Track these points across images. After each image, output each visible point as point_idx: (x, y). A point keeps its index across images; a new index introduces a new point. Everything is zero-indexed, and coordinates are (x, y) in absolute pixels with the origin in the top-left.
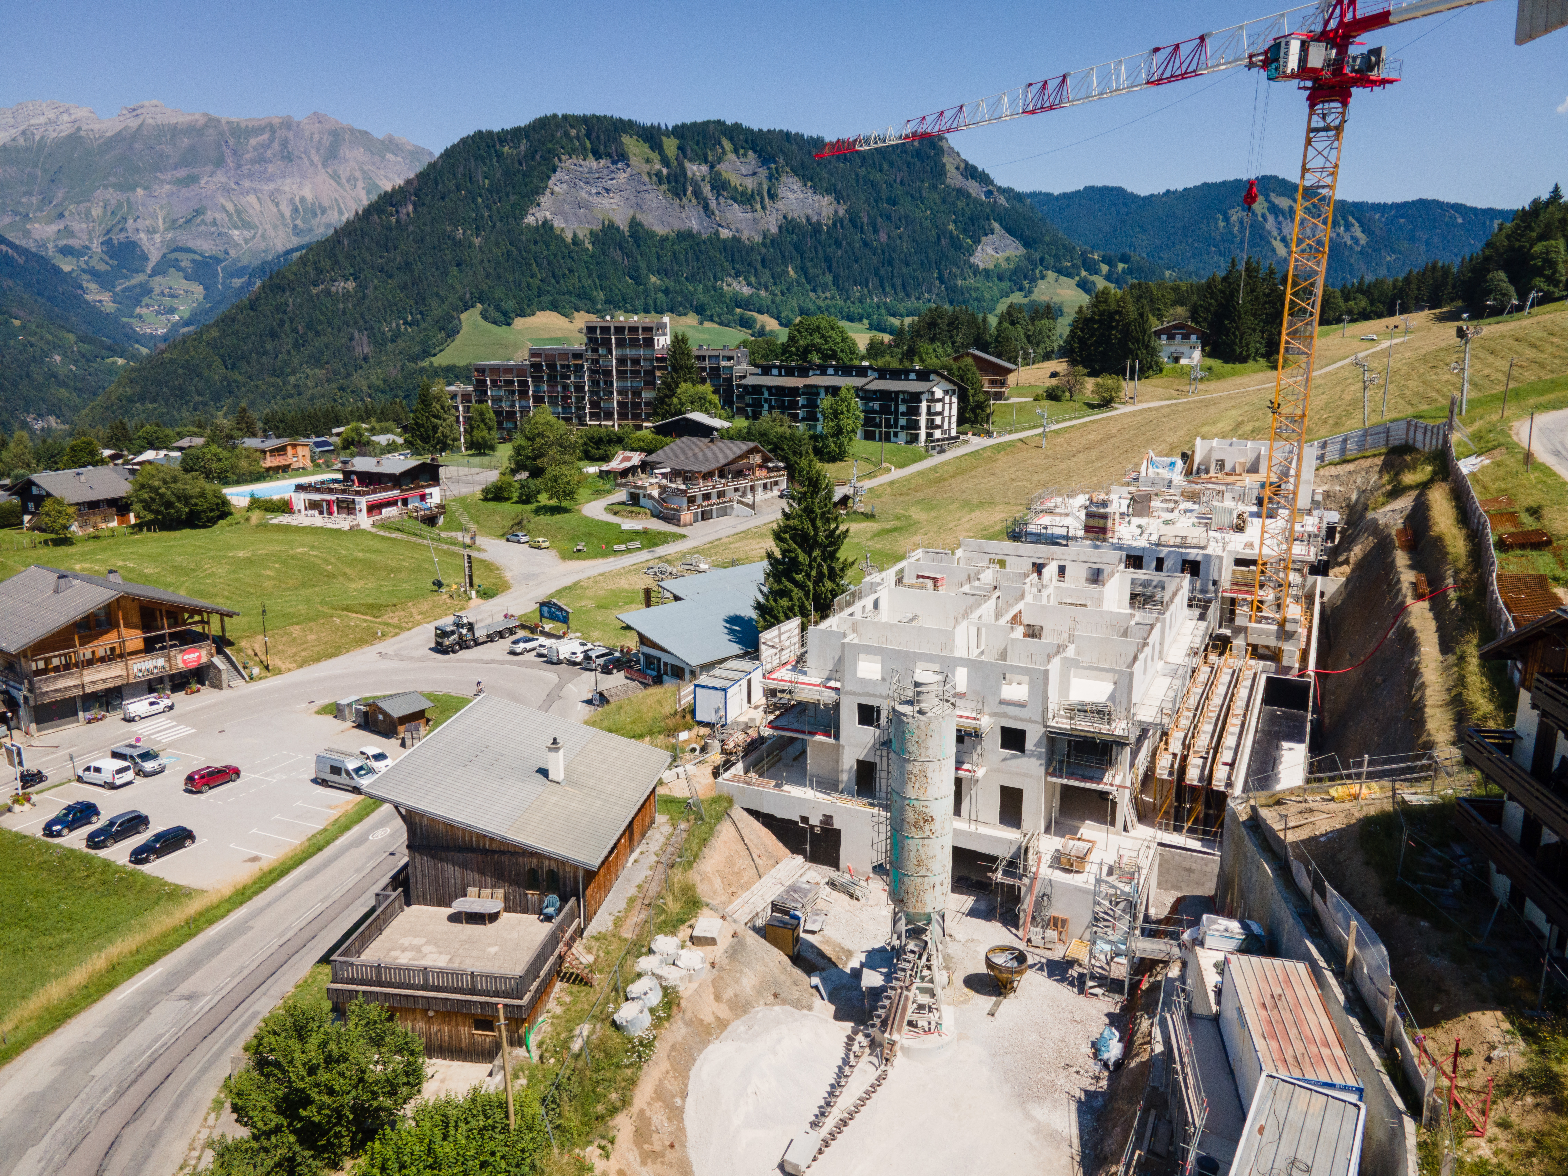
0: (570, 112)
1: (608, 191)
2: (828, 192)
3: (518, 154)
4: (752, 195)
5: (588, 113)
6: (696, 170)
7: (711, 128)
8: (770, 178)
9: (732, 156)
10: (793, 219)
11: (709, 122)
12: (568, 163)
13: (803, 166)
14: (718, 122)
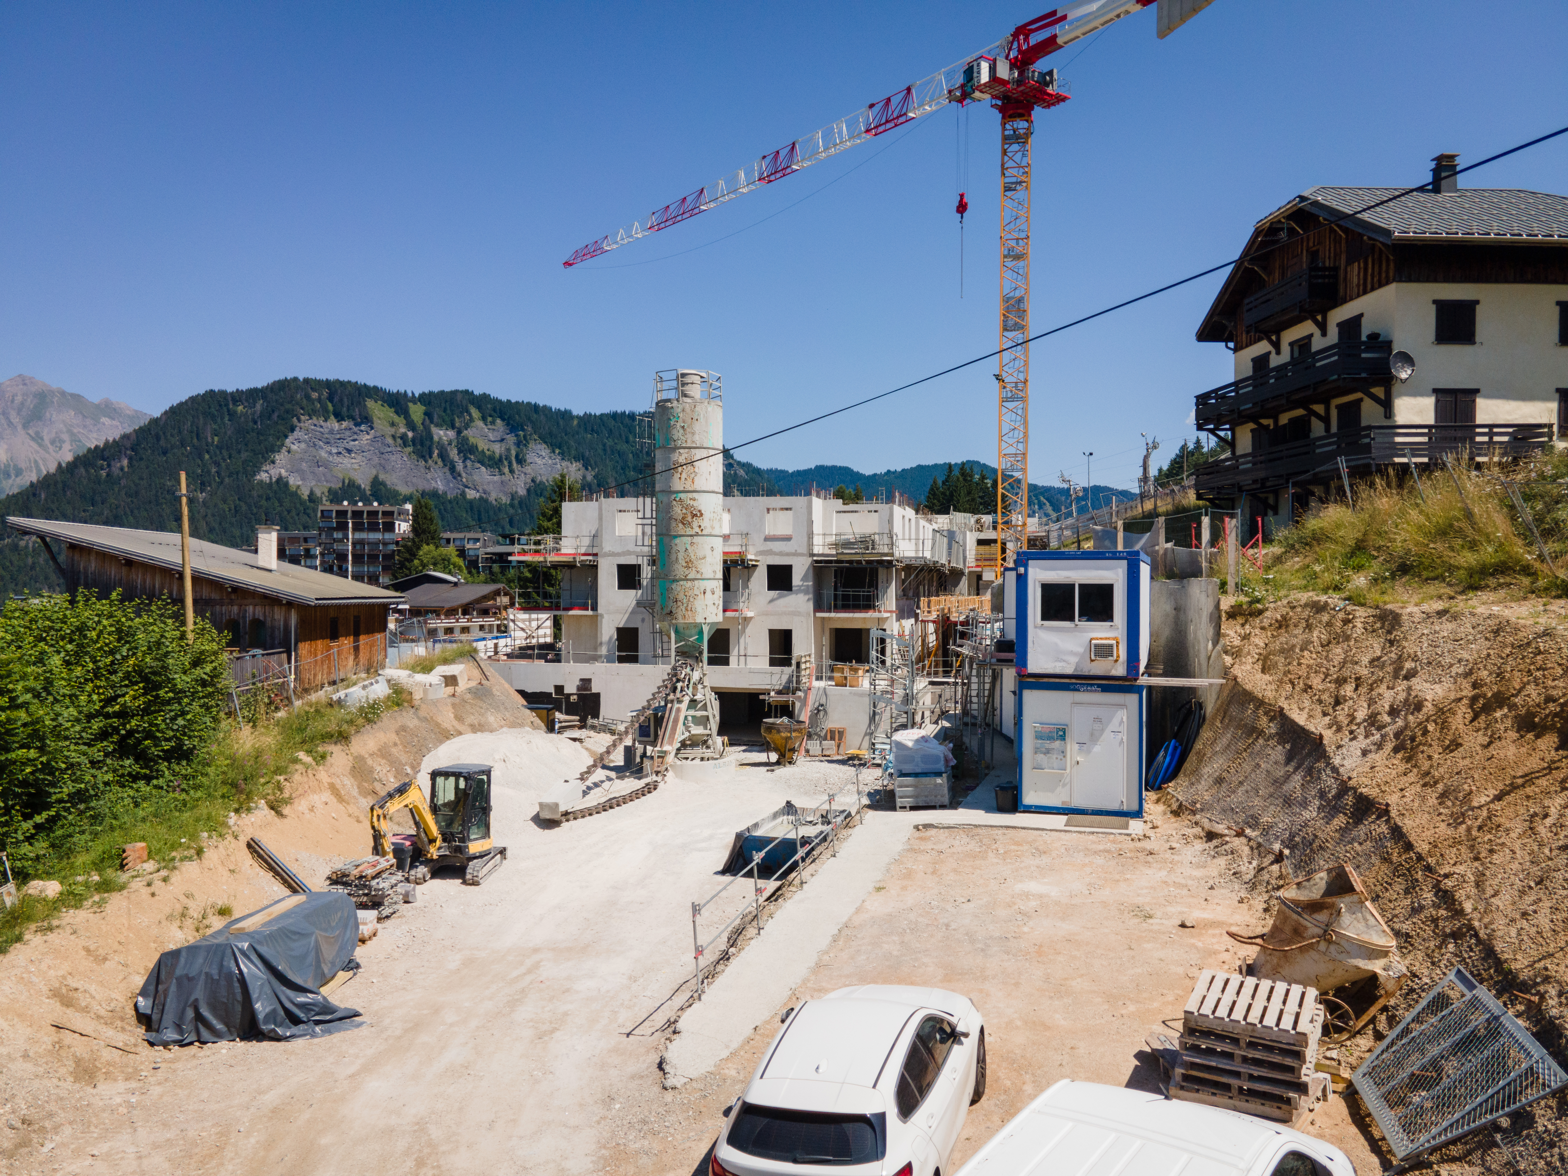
0: (311, 376)
1: (349, 451)
2: (577, 459)
3: (253, 414)
4: (500, 460)
5: (332, 377)
6: (443, 434)
7: (459, 397)
8: (518, 444)
9: (480, 424)
10: (541, 482)
11: (457, 391)
12: (307, 423)
13: (551, 434)
14: (467, 392)
